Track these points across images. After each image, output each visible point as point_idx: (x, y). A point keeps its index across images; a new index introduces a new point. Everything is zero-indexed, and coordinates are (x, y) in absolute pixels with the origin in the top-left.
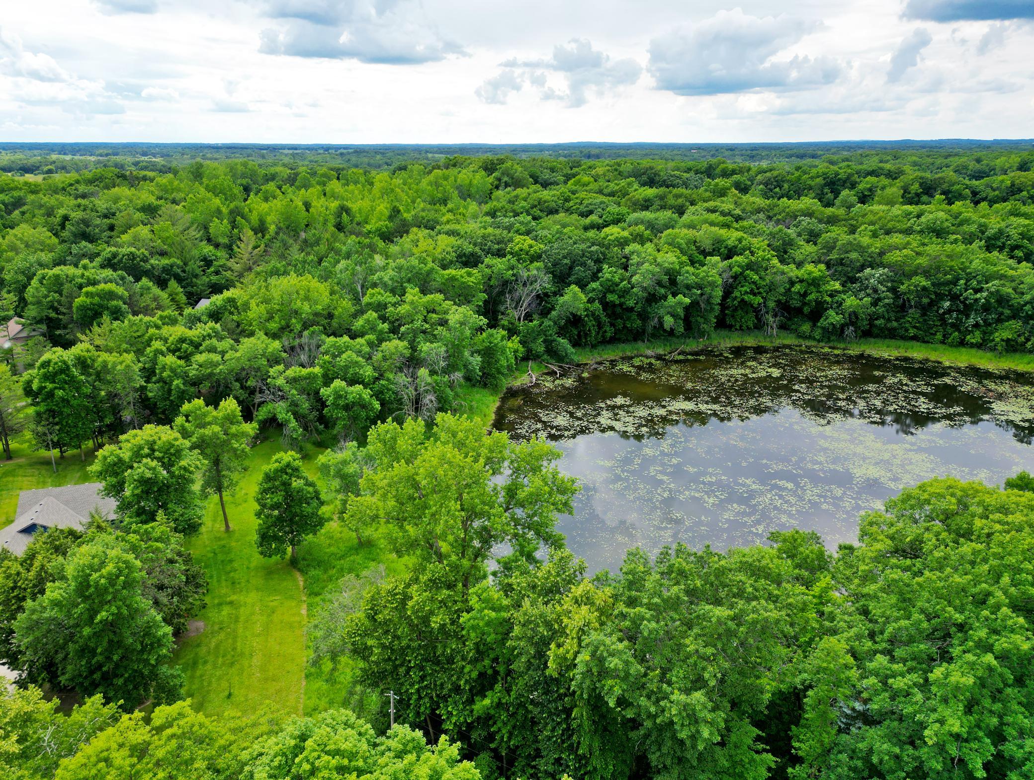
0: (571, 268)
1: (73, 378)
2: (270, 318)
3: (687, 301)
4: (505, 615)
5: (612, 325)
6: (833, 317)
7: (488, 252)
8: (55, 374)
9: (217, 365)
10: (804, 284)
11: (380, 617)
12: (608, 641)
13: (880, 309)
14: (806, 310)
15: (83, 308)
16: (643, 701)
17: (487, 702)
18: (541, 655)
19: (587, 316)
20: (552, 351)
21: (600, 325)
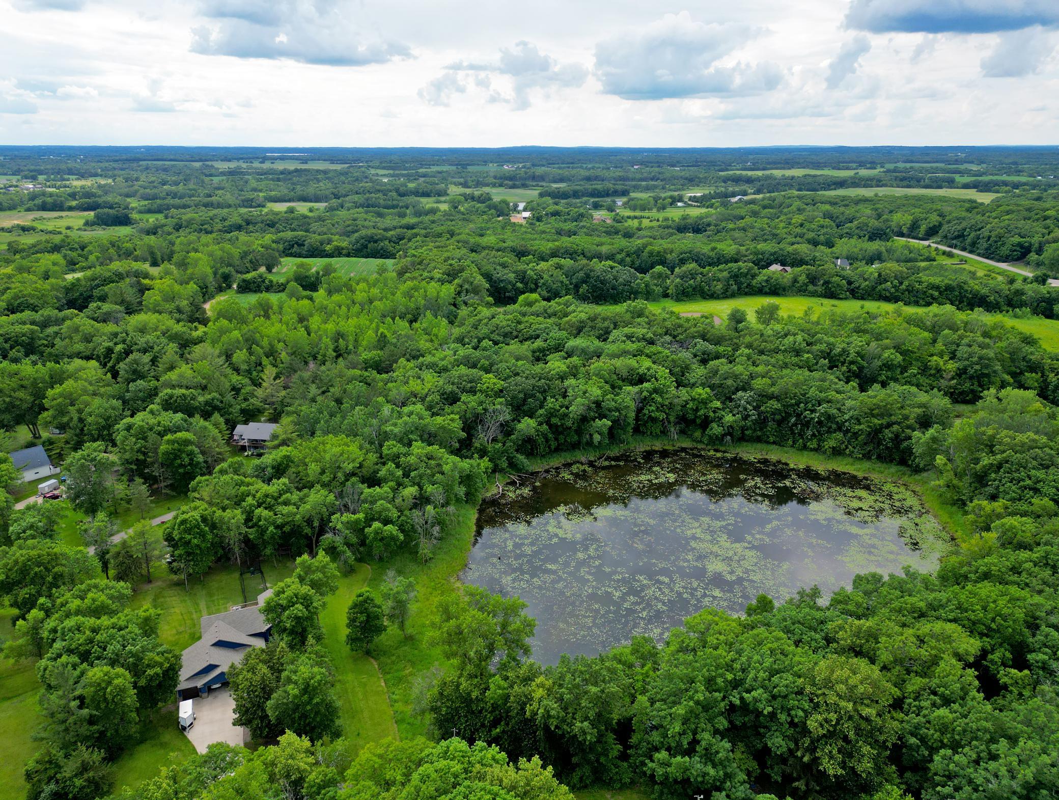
0: (525, 400)
1: (202, 530)
2: (323, 472)
3: (610, 423)
4: (506, 691)
5: (556, 439)
6: (716, 429)
7: (464, 390)
8: (191, 529)
9: (295, 514)
10: (696, 402)
11: (445, 693)
12: (550, 703)
13: (749, 424)
14: (698, 421)
15: (166, 453)
16: (565, 727)
17: (498, 730)
18: (523, 709)
19: (538, 435)
20: (512, 465)
21: (547, 440)
